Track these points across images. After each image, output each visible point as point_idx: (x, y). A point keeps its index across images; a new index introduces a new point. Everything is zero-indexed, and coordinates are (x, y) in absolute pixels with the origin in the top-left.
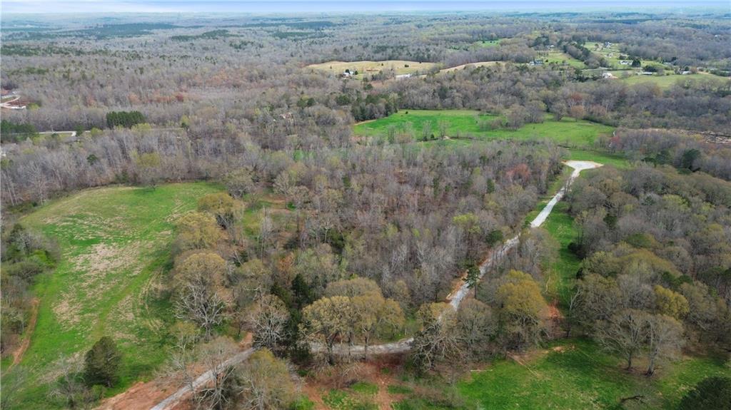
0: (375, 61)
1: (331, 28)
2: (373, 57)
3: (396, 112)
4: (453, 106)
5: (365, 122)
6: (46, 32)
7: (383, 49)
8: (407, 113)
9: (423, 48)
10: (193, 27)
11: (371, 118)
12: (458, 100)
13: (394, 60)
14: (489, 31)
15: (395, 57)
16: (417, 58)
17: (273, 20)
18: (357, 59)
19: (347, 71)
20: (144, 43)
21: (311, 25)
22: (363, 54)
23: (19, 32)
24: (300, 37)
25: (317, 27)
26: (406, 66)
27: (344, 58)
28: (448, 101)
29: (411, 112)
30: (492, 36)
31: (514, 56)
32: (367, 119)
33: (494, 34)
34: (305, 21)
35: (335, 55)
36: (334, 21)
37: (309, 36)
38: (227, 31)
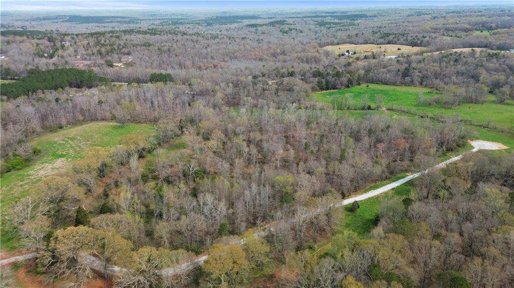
0: (378, 44)
1: (363, 19)
2: (376, 41)
3: (359, 84)
4: (412, 83)
5: (327, 91)
6: (180, 21)
7: (388, 35)
8: (368, 86)
9: (420, 36)
10: (268, 18)
11: (334, 89)
12: (417, 79)
13: (392, 44)
14: (491, 22)
15: (394, 42)
16: (411, 43)
17: (326, 13)
18: (364, 42)
19: (348, 51)
20: (228, 28)
21: (348, 17)
22: (370, 39)
23: (167, 21)
24: (334, 26)
25: (352, 19)
26: (399, 49)
27: (354, 42)
28: (408, 79)
29: (371, 86)
30: (491, 26)
31: (496, 44)
32: (331, 89)
33: (493, 25)
34: (349, 14)
35: (348, 40)
36: (368, 14)
37: (342, 24)
38: (286, 21)
